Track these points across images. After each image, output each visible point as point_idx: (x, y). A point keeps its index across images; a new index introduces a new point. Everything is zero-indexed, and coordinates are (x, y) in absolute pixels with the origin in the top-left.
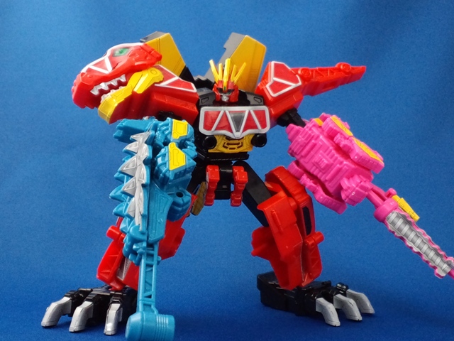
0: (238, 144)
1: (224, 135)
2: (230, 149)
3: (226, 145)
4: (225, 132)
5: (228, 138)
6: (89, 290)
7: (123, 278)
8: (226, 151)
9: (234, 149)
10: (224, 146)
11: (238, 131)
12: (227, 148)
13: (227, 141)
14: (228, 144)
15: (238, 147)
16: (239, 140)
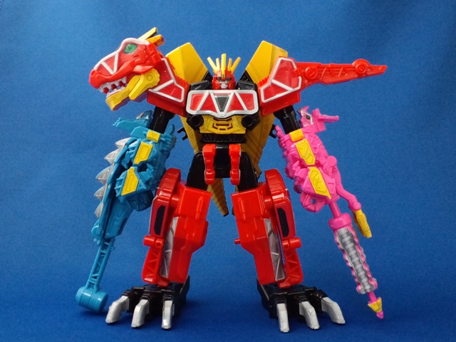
0: (228, 125)
1: (209, 115)
2: (221, 129)
3: (215, 126)
4: (209, 112)
5: (215, 119)
7: (167, 275)
8: (217, 132)
9: (224, 129)
10: (213, 127)
11: (222, 111)
12: (217, 128)
13: (216, 122)
14: (217, 125)
15: (228, 129)
16: (227, 121)
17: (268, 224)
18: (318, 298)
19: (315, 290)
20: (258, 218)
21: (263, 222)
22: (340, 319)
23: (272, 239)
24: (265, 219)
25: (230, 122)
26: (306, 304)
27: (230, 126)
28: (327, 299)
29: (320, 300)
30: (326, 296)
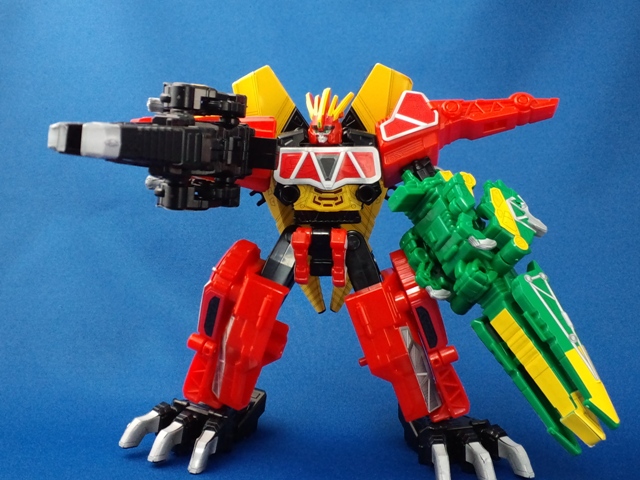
0: (336, 199)
1: (312, 186)
2: (325, 205)
3: (317, 200)
4: (310, 181)
5: (318, 190)
6: (185, 403)
8: (320, 208)
9: (331, 205)
10: (315, 202)
11: (328, 179)
12: (319, 204)
13: (318, 195)
14: (320, 199)
15: (337, 204)
16: (335, 193)
17: (406, 334)
18: (493, 437)
19: (487, 425)
20: (389, 328)
21: (397, 332)
22: (528, 470)
23: (415, 356)
24: (400, 328)
25: (338, 195)
26: (476, 446)
27: (339, 200)
28: (506, 439)
29: (496, 439)
30: (504, 434)
